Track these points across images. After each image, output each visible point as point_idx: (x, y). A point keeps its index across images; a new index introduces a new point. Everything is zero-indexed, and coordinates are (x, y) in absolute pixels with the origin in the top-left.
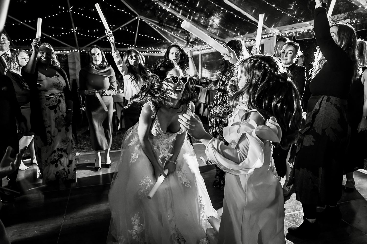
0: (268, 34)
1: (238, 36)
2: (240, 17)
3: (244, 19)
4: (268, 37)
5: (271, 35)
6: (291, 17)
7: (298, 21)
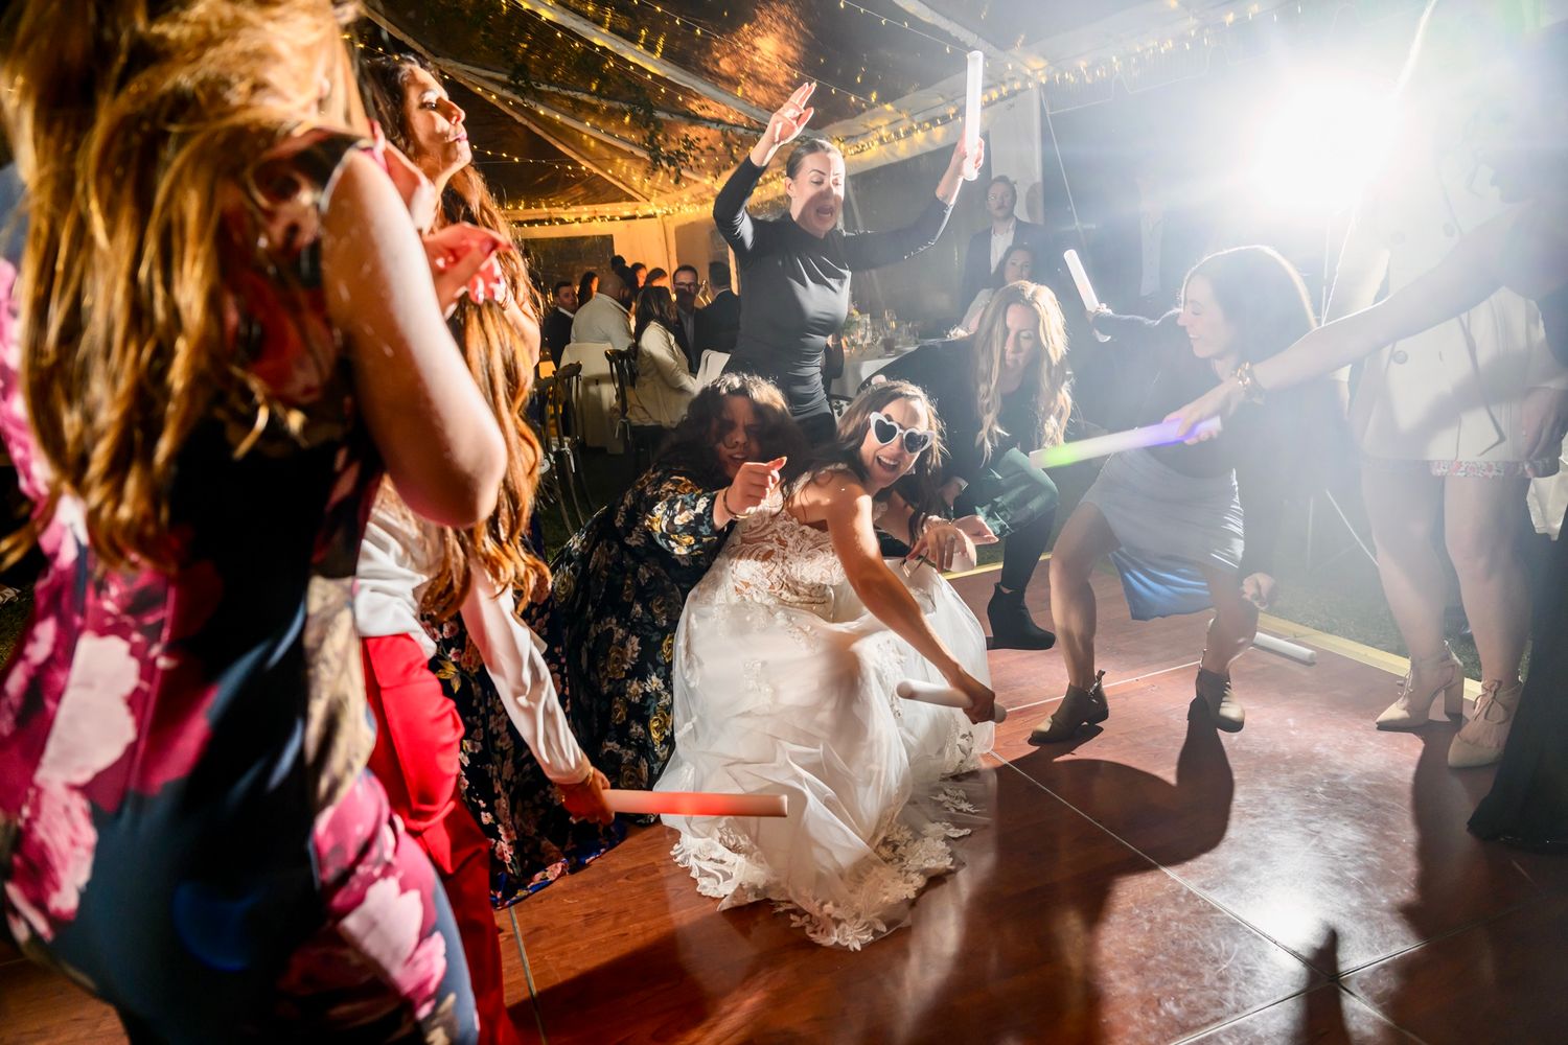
0: (1003, 83)
1: (870, 105)
4: (1002, 98)
5: (1017, 86)
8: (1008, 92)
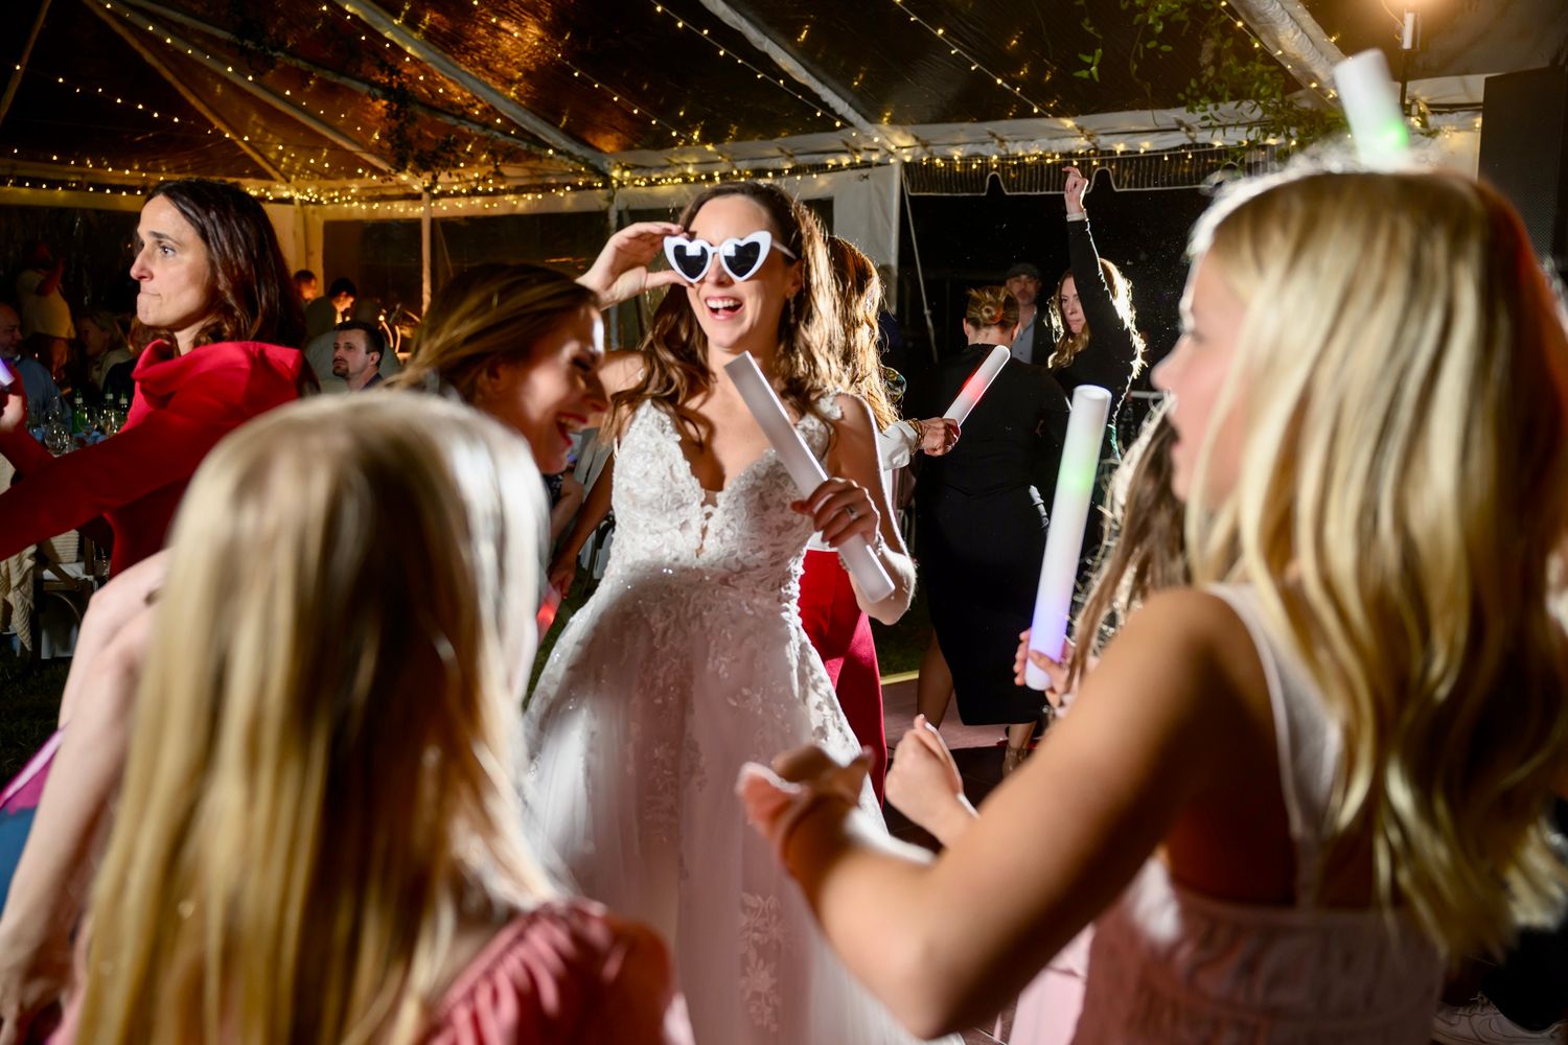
0: (858, 151)
1: (689, 142)
2: (740, 61)
3: (763, 71)
4: (852, 166)
5: (875, 157)
6: (1005, 88)
7: (1036, 110)
8: (862, 162)
